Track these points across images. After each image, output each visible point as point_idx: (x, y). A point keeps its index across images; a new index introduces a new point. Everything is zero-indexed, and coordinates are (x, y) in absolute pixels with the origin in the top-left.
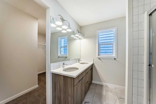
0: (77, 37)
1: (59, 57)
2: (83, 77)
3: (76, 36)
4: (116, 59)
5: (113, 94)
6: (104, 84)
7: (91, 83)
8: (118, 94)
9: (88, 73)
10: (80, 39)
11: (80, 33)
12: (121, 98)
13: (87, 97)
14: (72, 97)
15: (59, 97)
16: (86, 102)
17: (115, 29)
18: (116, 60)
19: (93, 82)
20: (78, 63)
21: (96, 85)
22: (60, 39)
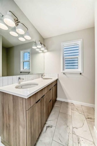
0: (40, 49)
1: (21, 72)
2: (44, 96)
3: (38, 48)
4: (82, 73)
5: (80, 113)
6: (69, 101)
7: (56, 100)
8: (85, 113)
9: (51, 90)
10: (43, 52)
11: (43, 45)
12: (88, 118)
13: (50, 120)
14: (24, 128)
15: (8, 126)
16: (48, 127)
17: (80, 42)
18: (82, 75)
19: (58, 99)
20: (41, 79)
21: (61, 102)
22: (23, 53)
